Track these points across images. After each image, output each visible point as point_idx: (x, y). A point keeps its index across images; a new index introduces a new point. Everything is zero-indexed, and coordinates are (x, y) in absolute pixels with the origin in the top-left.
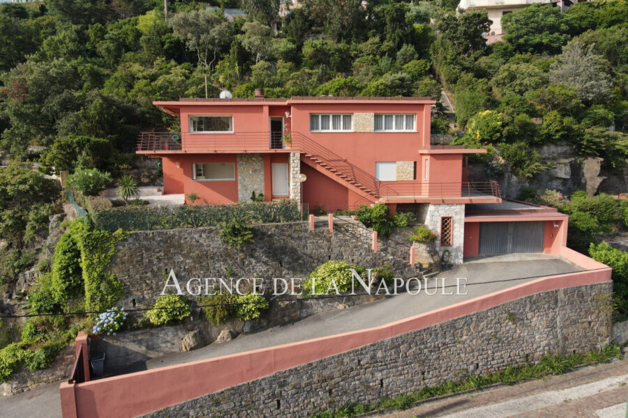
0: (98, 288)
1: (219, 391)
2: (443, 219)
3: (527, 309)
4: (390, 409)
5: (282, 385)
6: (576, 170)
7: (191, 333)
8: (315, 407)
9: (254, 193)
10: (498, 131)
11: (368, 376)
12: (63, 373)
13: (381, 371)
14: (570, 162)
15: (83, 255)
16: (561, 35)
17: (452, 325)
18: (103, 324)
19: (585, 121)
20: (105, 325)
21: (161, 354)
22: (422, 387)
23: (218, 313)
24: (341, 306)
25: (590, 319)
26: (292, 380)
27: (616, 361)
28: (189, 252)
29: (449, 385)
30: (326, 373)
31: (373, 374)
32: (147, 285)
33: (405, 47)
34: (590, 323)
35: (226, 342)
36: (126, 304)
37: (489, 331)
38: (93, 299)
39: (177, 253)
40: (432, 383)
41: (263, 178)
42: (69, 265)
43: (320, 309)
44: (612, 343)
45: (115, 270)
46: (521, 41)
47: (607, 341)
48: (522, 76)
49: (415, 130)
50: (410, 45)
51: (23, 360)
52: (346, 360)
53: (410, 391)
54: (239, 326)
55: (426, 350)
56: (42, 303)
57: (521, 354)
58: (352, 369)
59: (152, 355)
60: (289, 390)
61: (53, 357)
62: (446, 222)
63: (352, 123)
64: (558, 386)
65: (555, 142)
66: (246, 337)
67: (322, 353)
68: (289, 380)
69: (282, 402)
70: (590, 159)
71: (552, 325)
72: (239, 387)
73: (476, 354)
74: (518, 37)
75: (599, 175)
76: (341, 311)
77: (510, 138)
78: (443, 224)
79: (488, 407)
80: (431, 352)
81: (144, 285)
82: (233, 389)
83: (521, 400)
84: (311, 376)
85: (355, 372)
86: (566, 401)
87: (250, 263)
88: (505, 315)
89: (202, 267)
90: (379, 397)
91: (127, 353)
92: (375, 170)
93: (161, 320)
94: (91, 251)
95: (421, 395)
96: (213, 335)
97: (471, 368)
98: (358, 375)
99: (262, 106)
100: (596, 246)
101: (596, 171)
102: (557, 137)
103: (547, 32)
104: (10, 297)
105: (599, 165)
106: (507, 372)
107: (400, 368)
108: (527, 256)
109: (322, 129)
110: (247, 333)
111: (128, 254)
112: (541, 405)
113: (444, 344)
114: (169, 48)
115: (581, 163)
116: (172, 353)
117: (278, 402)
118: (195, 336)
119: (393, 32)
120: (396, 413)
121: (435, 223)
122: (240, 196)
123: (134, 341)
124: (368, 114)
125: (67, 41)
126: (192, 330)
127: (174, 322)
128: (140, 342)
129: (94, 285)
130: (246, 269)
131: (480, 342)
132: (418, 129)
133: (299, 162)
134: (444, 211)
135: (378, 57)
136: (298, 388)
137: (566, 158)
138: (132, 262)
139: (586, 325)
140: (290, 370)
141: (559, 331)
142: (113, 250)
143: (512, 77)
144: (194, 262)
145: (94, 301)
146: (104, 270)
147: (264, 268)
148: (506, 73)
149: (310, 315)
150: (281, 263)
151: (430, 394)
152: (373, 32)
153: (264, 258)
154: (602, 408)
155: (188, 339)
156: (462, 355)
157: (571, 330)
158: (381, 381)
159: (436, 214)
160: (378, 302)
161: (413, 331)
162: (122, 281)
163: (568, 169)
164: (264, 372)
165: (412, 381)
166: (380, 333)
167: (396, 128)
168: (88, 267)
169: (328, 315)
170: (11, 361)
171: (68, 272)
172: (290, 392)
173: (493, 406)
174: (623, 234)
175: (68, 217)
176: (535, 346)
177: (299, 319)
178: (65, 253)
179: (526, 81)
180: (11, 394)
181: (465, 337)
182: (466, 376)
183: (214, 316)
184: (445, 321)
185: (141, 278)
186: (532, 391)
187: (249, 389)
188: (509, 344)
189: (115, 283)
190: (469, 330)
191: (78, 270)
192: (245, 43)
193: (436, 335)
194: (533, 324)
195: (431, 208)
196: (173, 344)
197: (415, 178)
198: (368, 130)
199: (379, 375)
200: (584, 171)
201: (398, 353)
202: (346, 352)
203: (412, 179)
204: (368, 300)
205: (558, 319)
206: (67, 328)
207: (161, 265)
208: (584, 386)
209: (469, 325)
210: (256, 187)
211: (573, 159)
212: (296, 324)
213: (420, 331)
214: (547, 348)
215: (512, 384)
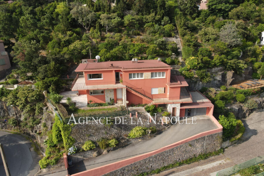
0: (68, 141)
1: (107, 173)
2: (173, 108)
3: (195, 143)
4: (154, 173)
5: (124, 170)
6: (224, 76)
7: (96, 152)
8: (133, 174)
9: (111, 99)
10: (196, 66)
11: (148, 165)
12: (60, 165)
13: (151, 163)
14: (222, 74)
15: (62, 132)
16: (230, 5)
17: (173, 150)
18: (71, 152)
19: (229, 57)
20: (71, 153)
21: (88, 158)
22: (163, 166)
23: (104, 146)
24: (140, 140)
25: (214, 143)
26: (127, 169)
27: (221, 154)
28: (94, 128)
29: (171, 165)
30: (136, 166)
31: (149, 164)
32: (82, 138)
33: (165, 18)
34: (214, 144)
35: (106, 154)
36: (76, 144)
37: (183, 150)
38: (66, 144)
39: (90, 129)
40: (166, 165)
41: (113, 94)
42: (58, 134)
43: (134, 142)
44: (221, 148)
45: (72, 135)
46: (213, 7)
47: (220, 148)
48: (209, 34)
49: (164, 77)
50: (167, 17)
51: (49, 163)
52: (141, 162)
53: (160, 167)
54: (109, 148)
55: (164, 157)
56: (50, 144)
57: (193, 154)
58: (143, 164)
59: (85, 159)
60: (126, 171)
61: (57, 161)
62: (174, 109)
63: (144, 76)
64: (202, 164)
65: (217, 67)
66: (112, 152)
67: (135, 161)
68: (126, 169)
69: (124, 174)
70: (229, 71)
71: (203, 146)
72: (112, 172)
73: (179, 156)
74: (212, 5)
75: (232, 78)
76: (140, 142)
77: (200, 68)
78: (173, 109)
79: (181, 172)
80: (166, 157)
81: (81, 139)
82: (111, 172)
83: (190, 170)
84: (132, 167)
85: (144, 165)
86: (203, 170)
87: (112, 129)
88: (188, 145)
89: (97, 132)
90: (151, 170)
91: (78, 159)
92: (151, 91)
93: (87, 149)
94: (65, 131)
95: (163, 169)
96: (102, 151)
97: (178, 160)
98: (145, 165)
99: (112, 70)
100: (221, 116)
101: (231, 76)
102: (218, 65)
103: (224, 3)
104: (33, 132)
105: (232, 74)
106: (188, 160)
107: (157, 162)
108: (200, 117)
109: (133, 78)
110: (112, 150)
111: (75, 130)
112: (196, 171)
113: (170, 155)
114: (71, 21)
115: (226, 73)
116: (91, 157)
117: (123, 174)
118: (97, 153)
119: (161, 10)
120: (155, 175)
121: (170, 110)
122: (106, 99)
123: (79, 155)
124: (149, 73)
125: (29, 18)
126: (96, 151)
127: (91, 149)
128: (81, 155)
129: (66, 140)
130: (111, 131)
131: (180, 153)
132: (166, 77)
133: (126, 91)
134: (173, 106)
135: (154, 23)
136: (128, 171)
137: (221, 71)
138: (77, 132)
139: (213, 144)
140: (126, 166)
141: (205, 147)
142: (71, 130)
143: (206, 34)
144: (95, 131)
145: (67, 145)
146: (69, 136)
147: (116, 131)
148: (203, 33)
149: (131, 143)
150: (121, 129)
151: (165, 168)
152: (152, 11)
153: (116, 128)
154: (212, 172)
155: (95, 154)
156: (175, 157)
157: (208, 146)
158: (152, 166)
159: (171, 107)
160: (151, 139)
161: (161, 152)
162: (74, 138)
163: (221, 77)
164: (119, 167)
165: (160, 165)
166: (151, 154)
167: (159, 77)
168: (64, 135)
169: (136, 143)
170: (46, 163)
171: (58, 136)
172: (126, 172)
173: (182, 172)
174: (235, 103)
175: (49, 108)
176: (197, 152)
177: (127, 145)
178: (56, 131)
179: (210, 37)
180: (46, 171)
181: (176, 152)
182: (176, 162)
183: (102, 147)
184: (170, 149)
185: (80, 137)
186: (194, 167)
187: (115, 172)
188: (189, 152)
189: (72, 139)
190: (177, 150)
191: (61, 136)
192: (102, 23)
193: (168, 153)
194: (197, 146)
195: (169, 105)
196: (91, 155)
197: (165, 92)
198: (149, 78)
199: (151, 165)
200: (227, 76)
201: (156, 158)
202: (141, 160)
203: (164, 93)
204: (148, 138)
205: (205, 144)
206: (60, 152)
207: (85, 132)
208: (209, 164)
209: (177, 149)
210: (111, 96)
211: (223, 72)
212: (127, 147)
213: (163, 152)
214: (201, 152)
215: (189, 164)
